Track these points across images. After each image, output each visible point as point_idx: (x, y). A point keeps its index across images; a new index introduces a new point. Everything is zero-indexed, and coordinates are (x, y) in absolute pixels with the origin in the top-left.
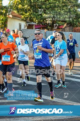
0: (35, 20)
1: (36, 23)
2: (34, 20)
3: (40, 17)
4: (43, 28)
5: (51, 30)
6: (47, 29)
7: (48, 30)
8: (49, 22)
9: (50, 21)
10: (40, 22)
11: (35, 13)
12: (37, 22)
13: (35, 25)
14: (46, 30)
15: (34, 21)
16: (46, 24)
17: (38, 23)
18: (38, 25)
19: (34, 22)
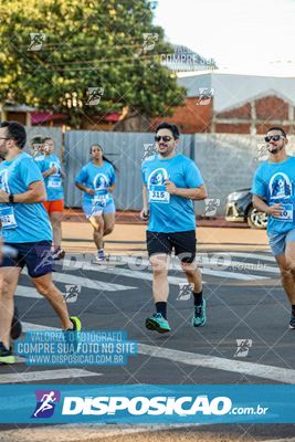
0: (32, 99)
1: (33, 106)
2: (28, 98)
3: (46, 89)
4: (58, 122)
5: (82, 128)
6: (68, 124)
7: (73, 127)
8: (75, 105)
9: (77, 99)
10: (47, 103)
11: (29, 76)
12: (36, 105)
13: (32, 113)
14: (64, 129)
15: (28, 101)
16: (64, 111)
17: (40, 108)
18: (40, 113)
19: (27, 105)
